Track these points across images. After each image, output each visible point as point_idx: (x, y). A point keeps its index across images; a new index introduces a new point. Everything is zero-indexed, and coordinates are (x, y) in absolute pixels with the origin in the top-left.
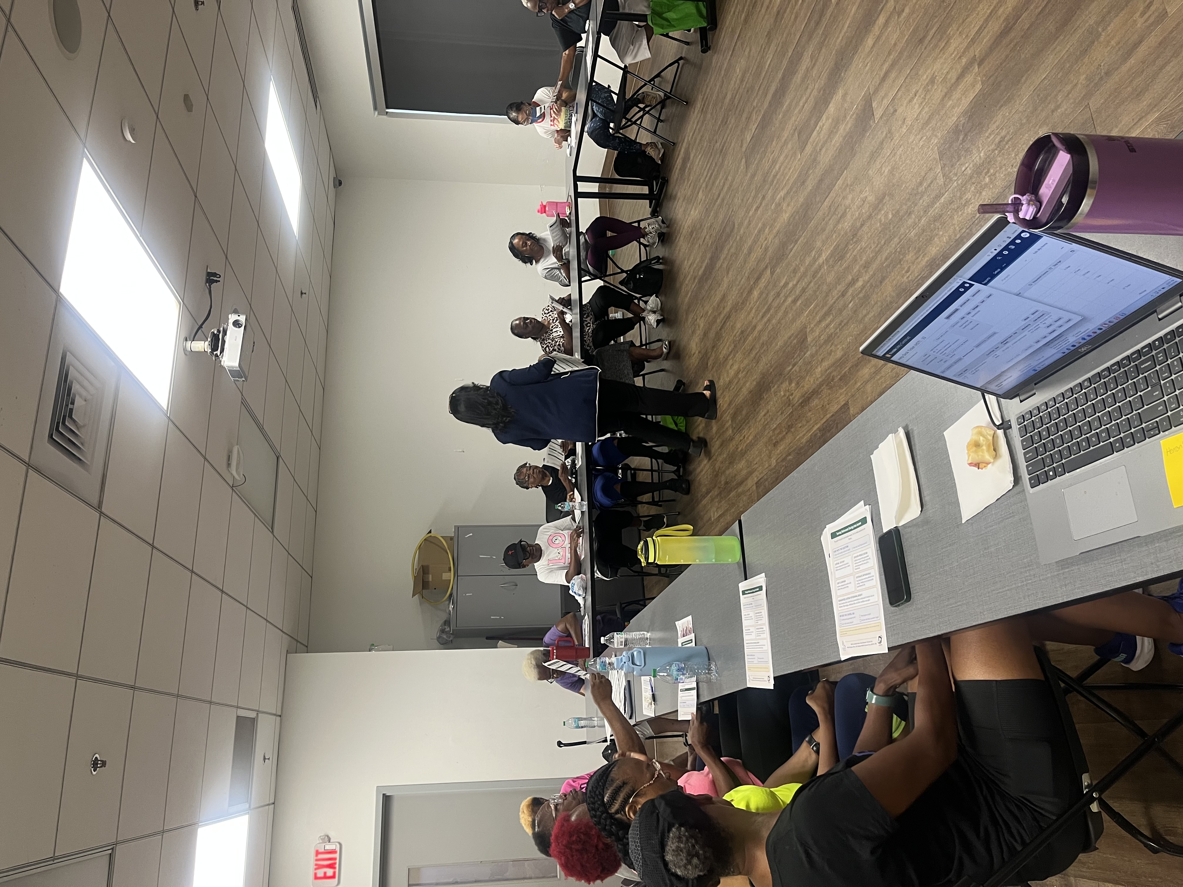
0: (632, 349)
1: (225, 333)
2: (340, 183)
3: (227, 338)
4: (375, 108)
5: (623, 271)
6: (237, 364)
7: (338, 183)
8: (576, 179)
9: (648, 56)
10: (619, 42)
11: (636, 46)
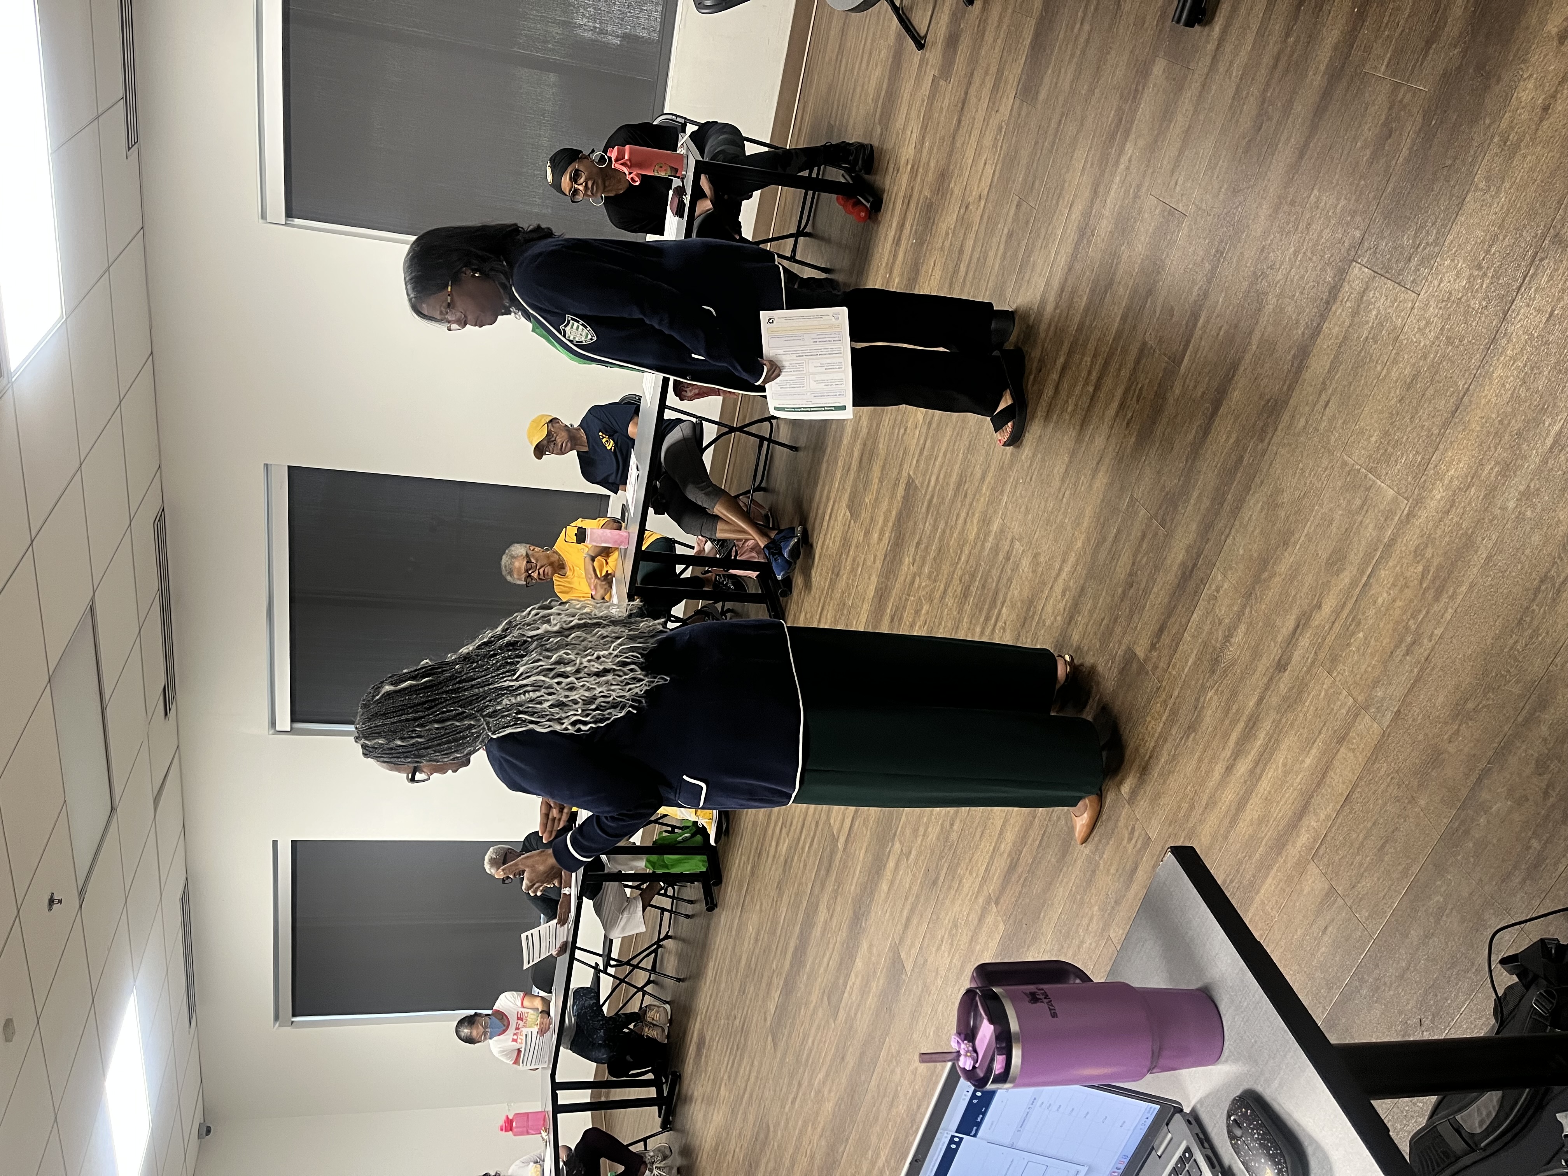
2: (209, 1131)
4: (277, 1018)
7: (205, 1131)
8: (556, 1087)
9: (643, 929)
10: (605, 910)
11: (626, 915)
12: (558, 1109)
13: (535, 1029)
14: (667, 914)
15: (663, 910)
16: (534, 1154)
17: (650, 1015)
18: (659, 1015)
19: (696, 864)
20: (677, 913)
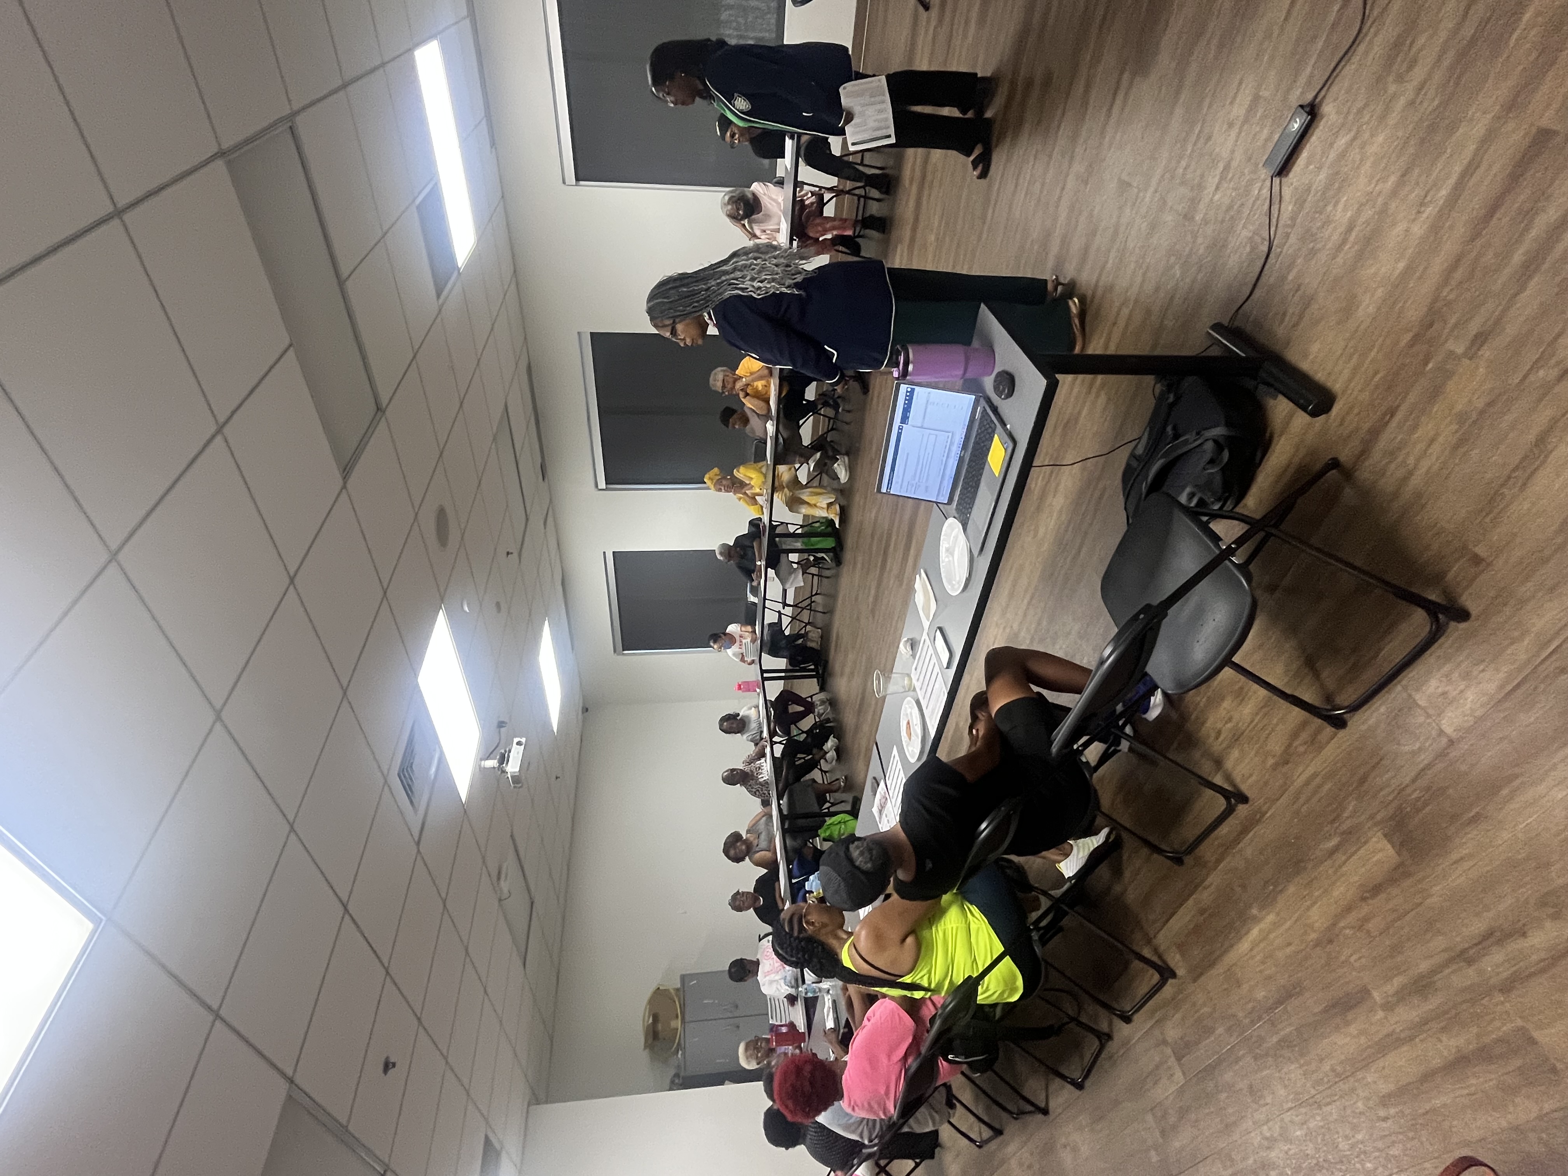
0: (815, 784)
1: (510, 751)
2: (587, 710)
3: (511, 755)
4: (615, 651)
5: (803, 732)
6: (517, 770)
7: (586, 710)
8: (763, 672)
9: (802, 584)
10: (781, 573)
11: (793, 576)
12: (764, 679)
13: (749, 640)
14: (816, 578)
15: (813, 575)
16: (755, 703)
17: (810, 634)
18: (814, 634)
19: (829, 543)
20: (821, 576)
